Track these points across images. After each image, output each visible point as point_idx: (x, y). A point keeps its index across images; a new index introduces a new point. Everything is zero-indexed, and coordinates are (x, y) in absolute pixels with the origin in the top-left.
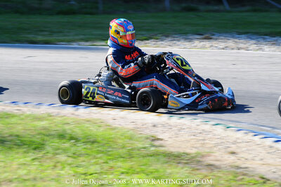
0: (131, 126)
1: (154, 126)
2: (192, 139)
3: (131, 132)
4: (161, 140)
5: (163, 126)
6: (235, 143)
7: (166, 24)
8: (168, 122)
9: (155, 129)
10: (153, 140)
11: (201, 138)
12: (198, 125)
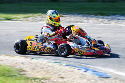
0: (10, 64)
1: (23, 64)
2: (42, 71)
3: (9, 67)
4: (25, 71)
5: (28, 63)
6: (64, 72)
7: (40, 8)
8: (30, 61)
9: (23, 65)
10: (20, 71)
11: (46, 70)
12: (46, 63)
